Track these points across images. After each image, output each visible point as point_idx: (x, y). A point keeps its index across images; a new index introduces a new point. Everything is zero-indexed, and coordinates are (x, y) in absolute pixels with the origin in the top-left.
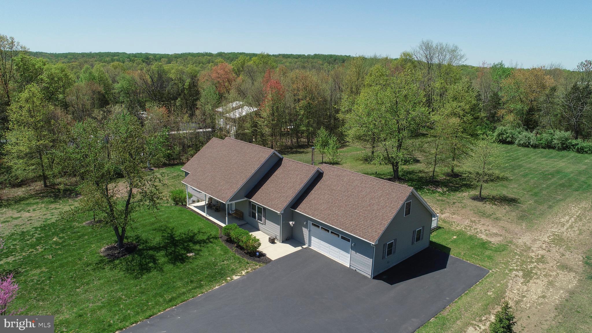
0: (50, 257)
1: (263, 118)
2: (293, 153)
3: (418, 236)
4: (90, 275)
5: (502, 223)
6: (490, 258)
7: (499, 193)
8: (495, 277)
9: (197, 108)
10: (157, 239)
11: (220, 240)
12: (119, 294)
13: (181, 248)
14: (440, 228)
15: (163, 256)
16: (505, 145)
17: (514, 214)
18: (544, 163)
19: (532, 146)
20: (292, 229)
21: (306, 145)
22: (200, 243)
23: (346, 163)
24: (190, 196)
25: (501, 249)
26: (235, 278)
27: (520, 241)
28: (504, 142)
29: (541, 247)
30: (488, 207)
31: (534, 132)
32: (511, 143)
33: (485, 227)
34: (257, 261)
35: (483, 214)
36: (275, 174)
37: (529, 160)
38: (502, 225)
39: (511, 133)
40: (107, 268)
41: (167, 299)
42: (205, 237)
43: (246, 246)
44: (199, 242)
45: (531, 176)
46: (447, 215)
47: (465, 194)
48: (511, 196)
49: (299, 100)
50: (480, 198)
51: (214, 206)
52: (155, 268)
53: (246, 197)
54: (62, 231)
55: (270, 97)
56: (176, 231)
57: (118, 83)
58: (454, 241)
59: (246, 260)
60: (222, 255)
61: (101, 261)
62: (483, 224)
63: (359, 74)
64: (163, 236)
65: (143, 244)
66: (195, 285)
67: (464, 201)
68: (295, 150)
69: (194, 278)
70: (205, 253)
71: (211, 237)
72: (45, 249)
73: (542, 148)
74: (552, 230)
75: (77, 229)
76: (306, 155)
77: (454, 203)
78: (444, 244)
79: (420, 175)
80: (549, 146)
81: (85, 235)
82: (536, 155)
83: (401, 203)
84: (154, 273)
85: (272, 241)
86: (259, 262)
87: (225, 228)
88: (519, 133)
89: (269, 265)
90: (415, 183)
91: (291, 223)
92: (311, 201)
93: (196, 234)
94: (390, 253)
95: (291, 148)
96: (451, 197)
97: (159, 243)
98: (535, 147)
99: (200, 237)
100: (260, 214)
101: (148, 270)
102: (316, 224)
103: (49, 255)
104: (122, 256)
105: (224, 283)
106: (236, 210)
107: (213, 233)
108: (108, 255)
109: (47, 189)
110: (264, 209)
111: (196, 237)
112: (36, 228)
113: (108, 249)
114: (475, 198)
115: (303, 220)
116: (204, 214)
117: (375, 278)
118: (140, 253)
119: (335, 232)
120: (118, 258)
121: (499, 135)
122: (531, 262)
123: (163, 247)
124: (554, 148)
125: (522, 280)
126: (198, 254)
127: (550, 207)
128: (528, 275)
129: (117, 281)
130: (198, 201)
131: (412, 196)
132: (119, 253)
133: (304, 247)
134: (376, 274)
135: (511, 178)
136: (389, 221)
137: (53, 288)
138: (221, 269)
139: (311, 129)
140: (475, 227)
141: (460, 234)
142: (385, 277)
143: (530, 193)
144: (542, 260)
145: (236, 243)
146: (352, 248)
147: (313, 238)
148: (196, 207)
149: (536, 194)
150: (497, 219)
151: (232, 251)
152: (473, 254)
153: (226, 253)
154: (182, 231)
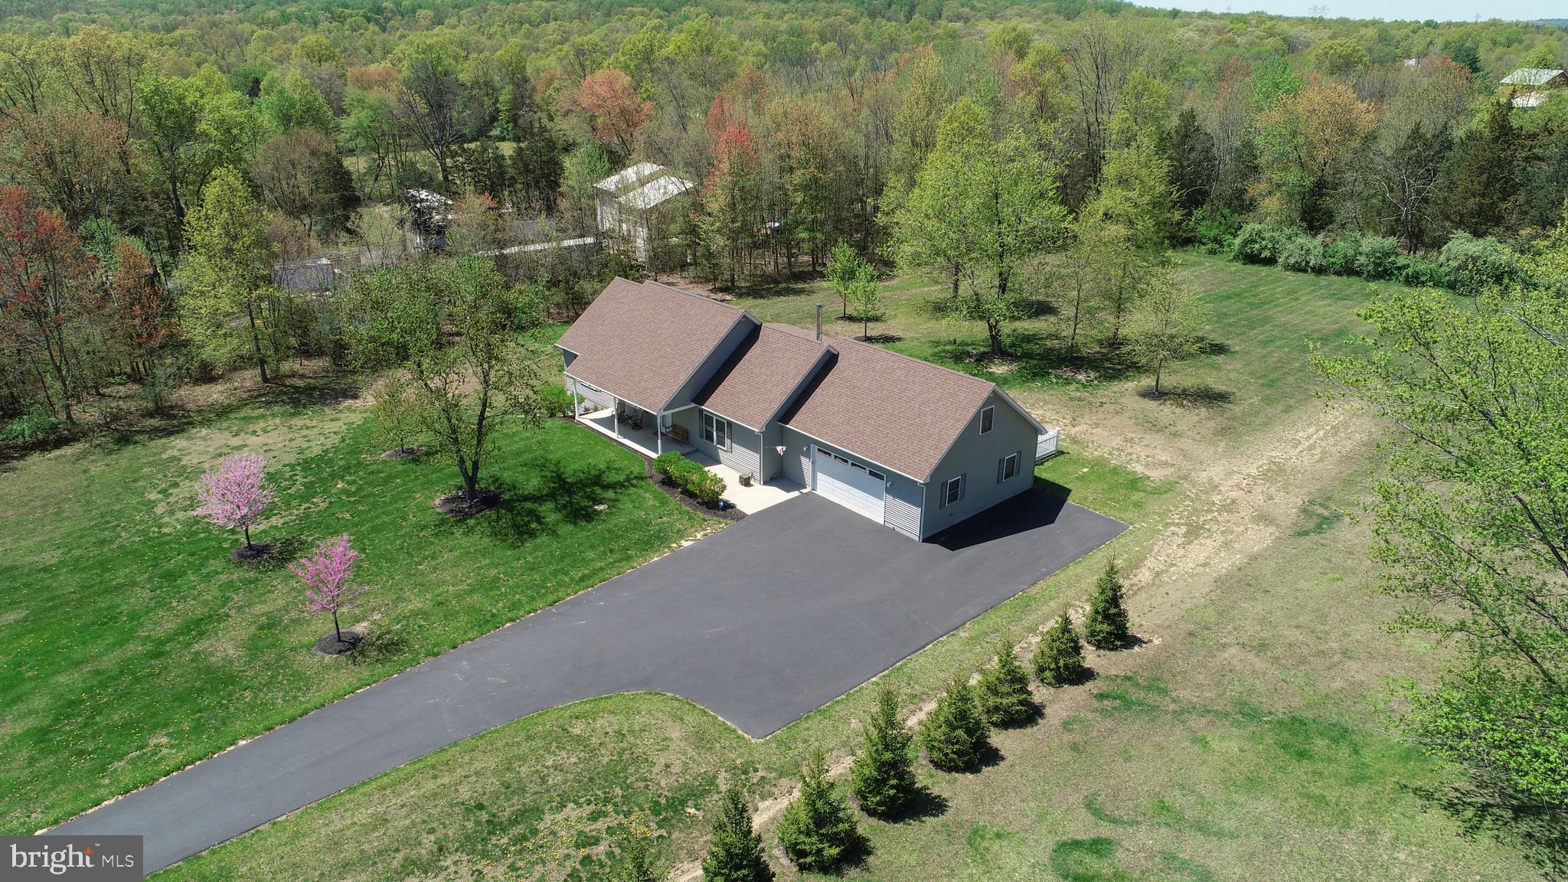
0: (347, 516)
1: (710, 215)
2: (779, 293)
3: (1010, 469)
4: (432, 543)
5: (1181, 443)
6: (1138, 505)
7: (1199, 381)
8: (1135, 536)
9: (562, 195)
10: (533, 483)
11: (650, 481)
12: (493, 572)
13: (582, 497)
14: (1062, 453)
15: (551, 510)
16: (1255, 268)
17: (1211, 424)
18: (1322, 311)
19: (1313, 269)
20: (781, 459)
21: (810, 273)
22: (614, 488)
23: (895, 316)
24: (581, 400)
25: (1166, 488)
26: (685, 544)
27: (1204, 474)
28: (1252, 259)
29: (1237, 485)
30: (1166, 411)
31: (1320, 237)
32: (1271, 261)
33: (1149, 451)
34: (720, 516)
35: (1152, 426)
36: (747, 356)
37: (1293, 304)
38: (1182, 447)
39: (1272, 240)
40: (458, 532)
41: (577, 577)
42: (622, 478)
43: (701, 491)
44: (612, 486)
45: (1279, 343)
46: (1082, 428)
47: (1130, 385)
48: (1220, 387)
49: (791, 169)
50: (1157, 394)
51: (630, 418)
52: (543, 531)
53: (694, 401)
54: (347, 469)
55: (725, 167)
56: (565, 467)
57: (349, 115)
58: (1082, 478)
59: (701, 515)
60: (657, 507)
61: (443, 522)
62: (1146, 446)
63: (930, 100)
64: (542, 477)
65: (509, 490)
66: (617, 556)
67: (1124, 400)
68: (784, 285)
69: (614, 546)
70: (626, 503)
71: (632, 476)
72: (331, 503)
73: (1335, 273)
74: (1274, 454)
75: (374, 467)
76: (808, 298)
77: (1102, 404)
78: (1061, 482)
79: (1049, 343)
80: (1349, 270)
81: (396, 477)
82: (1314, 291)
83: (973, 411)
84: (543, 539)
85: (746, 482)
86: (725, 517)
87: (659, 460)
88: (1289, 238)
89: (743, 523)
90: (1035, 362)
91: (779, 448)
92: (815, 408)
93: (604, 472)
94: (953, 497)
95: (777, 282)
96: (1100, 392)
97: (540, 489)
98: (1320, 271)
99: (612, 477)
100: (720, 434)
101: (532, 534)
102: (826, 450)
103: (343, 512)
104: (478, 512)
105: (667, 553)
106: (674, 426)
107: (636, 470)
108: (452, 511)
109: (271, 388)
110: (730, 423)
111: (604, 477)
112: (292, 466)
113: (447, 501)
114: (1147, 394)
115: (802, 444)
116: (614, 435)
117: (927, 540)
118: (509, 505)
119: (858, 463)
120: (471, 516)
121: (1245, 243)
122: (1210, 511)
123: (547, 495)
124: (1358, 274)
125: (1180, 541)
126: (614, 506)
127: (1288, 410)
128: (1194, 531)
129: (484, 553)
130: (596, 410)
131: (995, 398)
132: (470, 507)
133: (804, 491)
134: (929, 534)
135: (1237, 348)
136: (951, 442)
137: (376, 564)
138: (660, 531)
139: (819, 235)
140: (1130, 450)
141: (1097, 464)
142: (943, 539)
143: (1261, 381)
144: (1230, 507)
145: (679, 485)
146: (888, 491)
147: (820, 475)
148: (594, 420)
149: (1271, 384)
150: (1175, 435)
151: (674, 499)
152: (1109, 499)
153: (663, 503)
154: (577, 466)
